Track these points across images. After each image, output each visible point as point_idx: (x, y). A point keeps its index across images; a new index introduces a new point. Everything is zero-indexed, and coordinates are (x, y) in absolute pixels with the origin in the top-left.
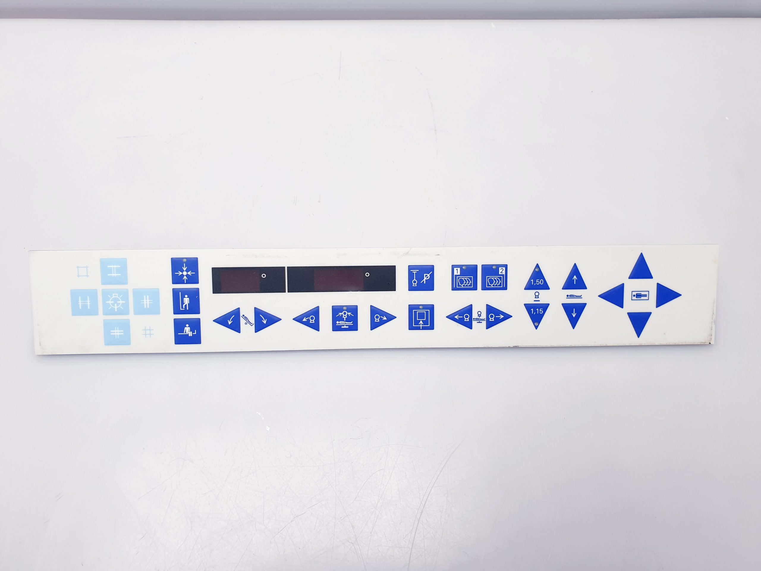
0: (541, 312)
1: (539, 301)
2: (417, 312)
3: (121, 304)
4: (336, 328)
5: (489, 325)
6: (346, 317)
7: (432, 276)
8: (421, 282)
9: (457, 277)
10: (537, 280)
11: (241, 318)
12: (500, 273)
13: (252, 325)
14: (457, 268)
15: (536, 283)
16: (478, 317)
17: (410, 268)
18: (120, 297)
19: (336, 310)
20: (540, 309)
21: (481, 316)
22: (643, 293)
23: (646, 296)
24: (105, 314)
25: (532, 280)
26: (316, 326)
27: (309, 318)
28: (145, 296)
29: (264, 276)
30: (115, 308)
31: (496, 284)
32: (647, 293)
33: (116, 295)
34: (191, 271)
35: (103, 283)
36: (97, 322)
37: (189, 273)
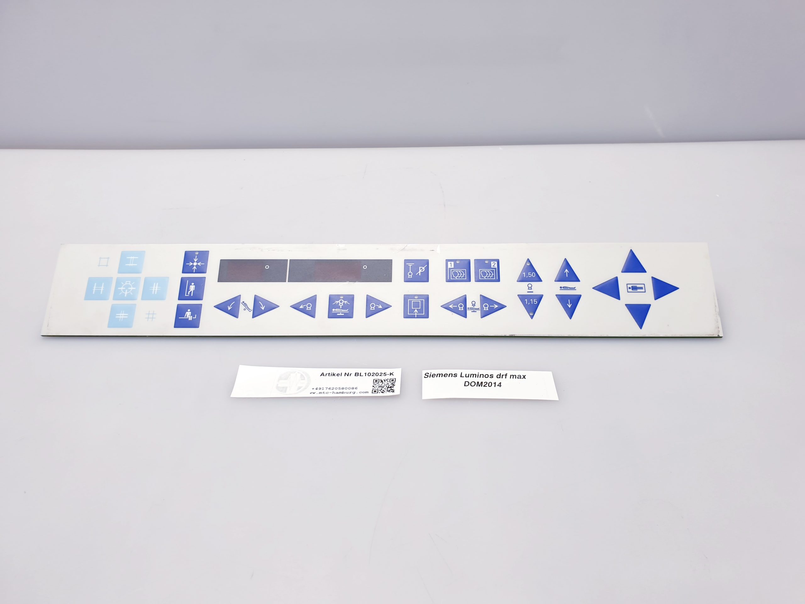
0: (535, 302)
1: (533, 292)
2: (412, 301)
3: (131, 290)
4: (332, 315)
5: (484, 315)
6: (342, 305)
7: (427, 269)
8: (416, 274)
9: (451, 270)
10: (529, 273)
11: (241, 304)
12: (492, 267)
13: (250, 310)
14: (450, 262)
15: (528, 276)
16: (473, 307)
17: (406, 261)
18: (132, 284)
19: (332, 299)
20: (534, 300)
21: (475, 305)
22: (638, 286)
23: (643, 289)
24: (114, 299)
25: (524, 273)
26: (312, 314)
27: (305, 305)
28: (155, 284)
29: (267, 267)
30: (125, 294)
31: (489, 276)
32: (643, 286)
33: (129, 283)
34: (201, 262)
35: (120, 272)
36: (105, 306)
37: (199, 264)
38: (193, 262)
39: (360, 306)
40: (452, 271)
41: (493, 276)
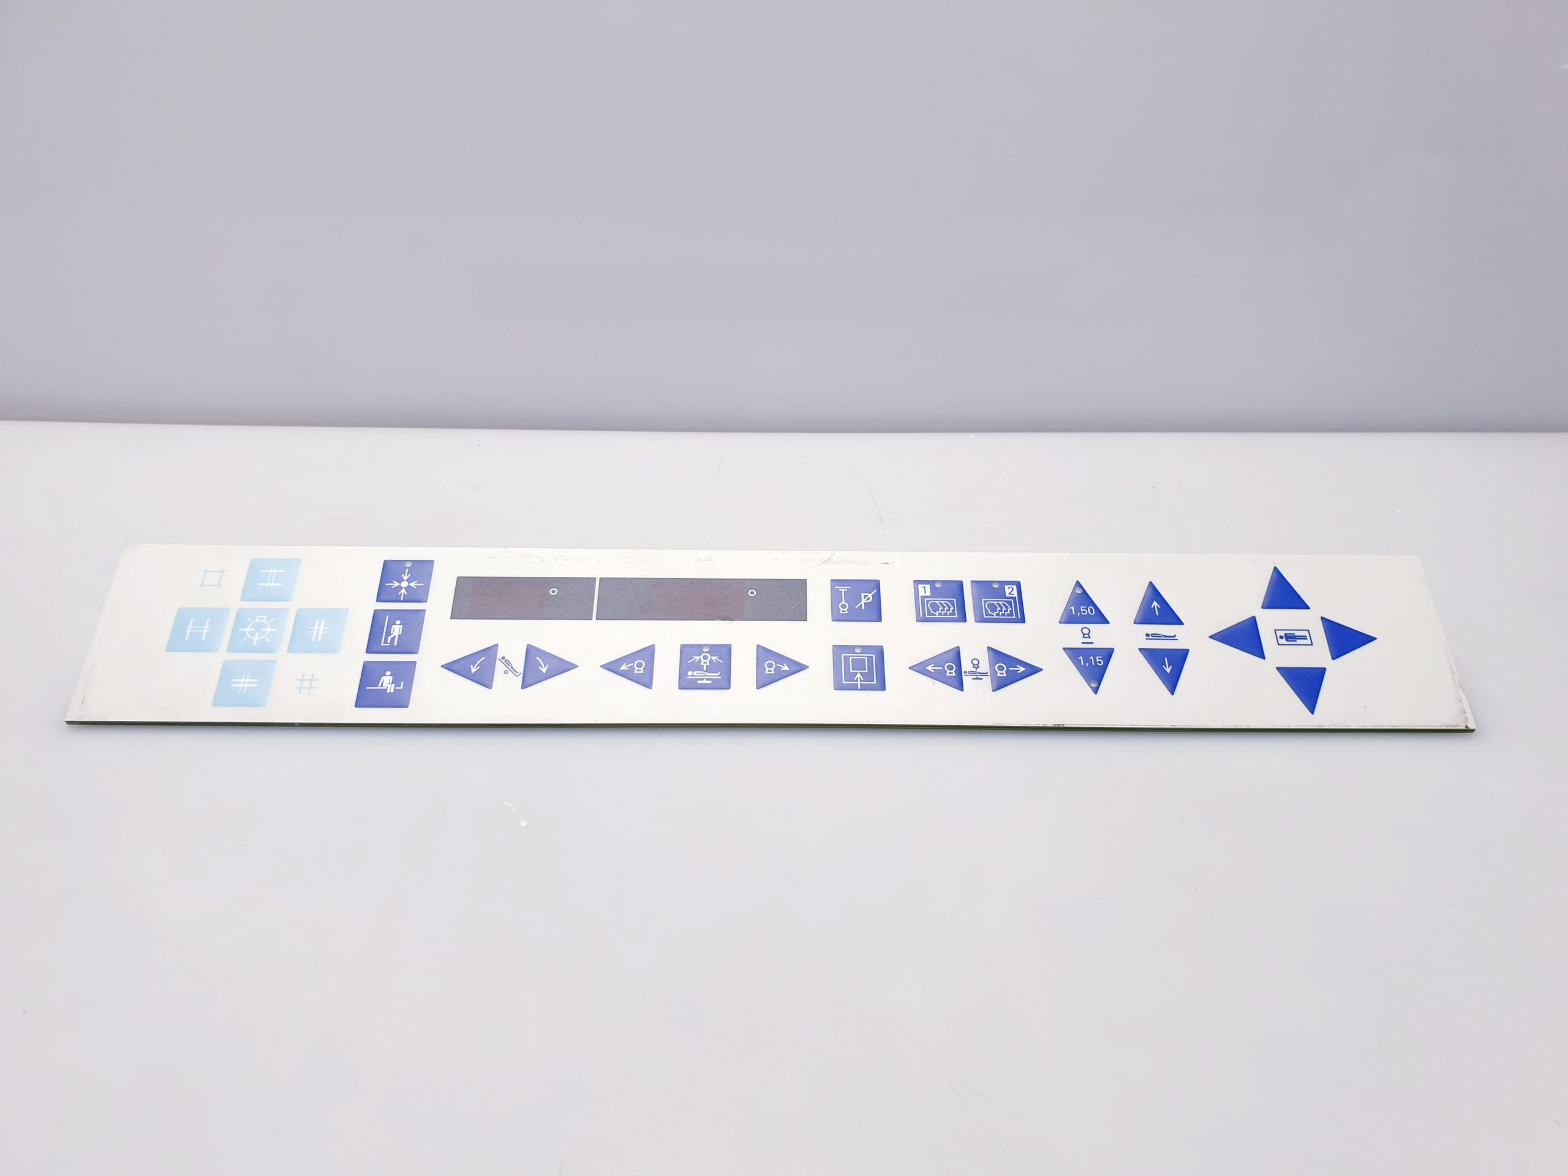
0: (1100, 662)
1: (1092, 643)
2: (851, 658)
3: (267, 634)
4: (685, 684)
5: (1000, 684)
6: (708, 664)
7: (878, 597)
8: (857, 607)
9: (926, 599)
10: (1082, 607)
11: (498, 662)
12: (1007, 595)
13: (517, 674)
14: (923, 586)
15: (1081, 612)
16: (974, 670)
17: (835, 582)
18: (271, 621)
19: (687, 652)
20: (1097, 657)
21: (978, 667)
22: (1297, 633)
23: (1306, 639)
24: (230, 649)
25: (1072, 608)
26: (646, 681)
27: (632, 664)
28: (317, 622)
29: (554, 592)
30: (253, 640)
31: (1003, 612)
32: (1306, 633)
33: (262, 619)
34: (416, 582)
35: (244, 598)
36: (211, 664)
37: (412, 584)
38: (400, 580)
39: (744, 667)
40: (928, 601)
41: (1011, 611)
